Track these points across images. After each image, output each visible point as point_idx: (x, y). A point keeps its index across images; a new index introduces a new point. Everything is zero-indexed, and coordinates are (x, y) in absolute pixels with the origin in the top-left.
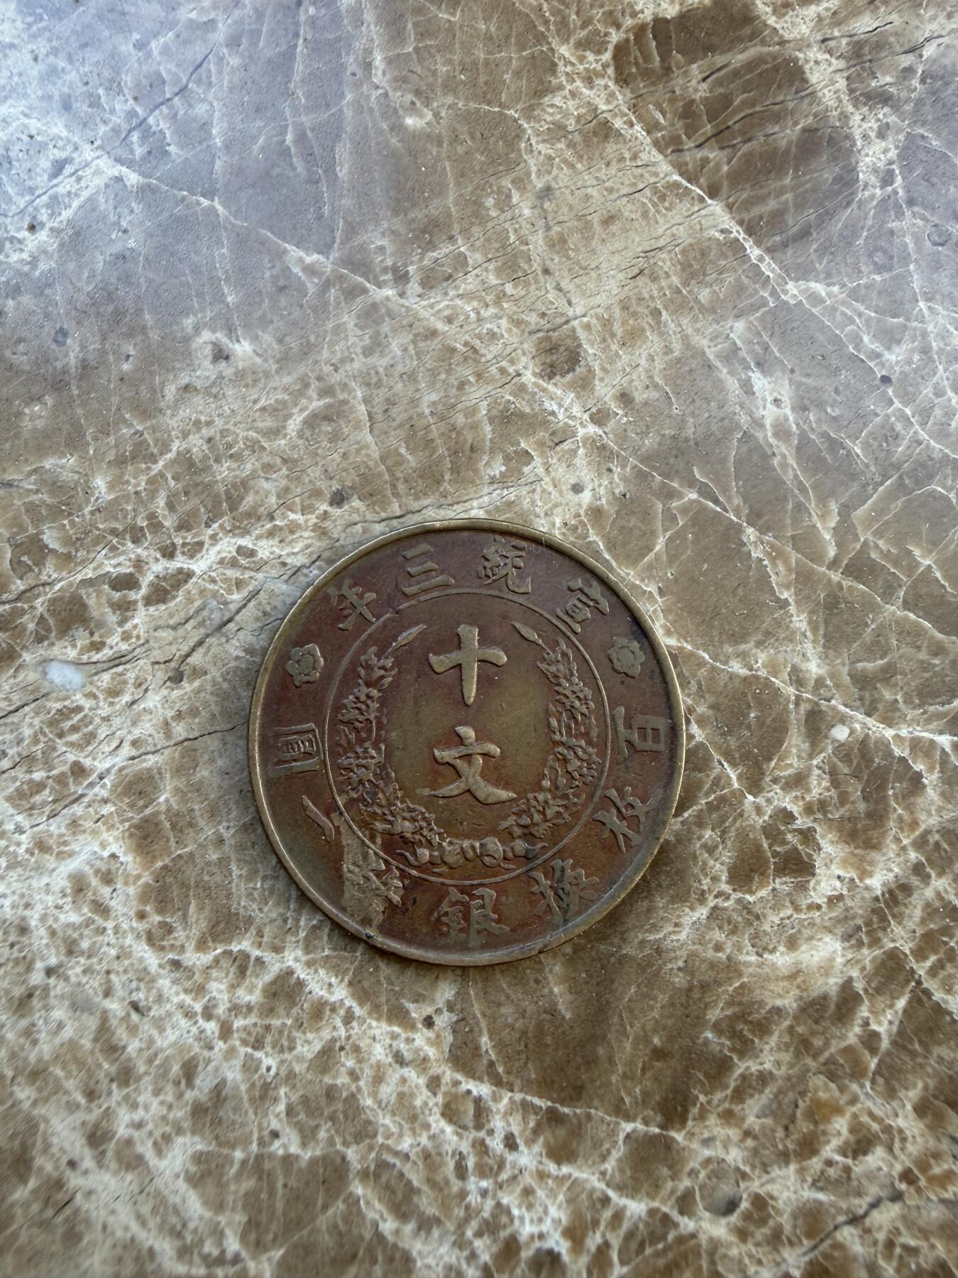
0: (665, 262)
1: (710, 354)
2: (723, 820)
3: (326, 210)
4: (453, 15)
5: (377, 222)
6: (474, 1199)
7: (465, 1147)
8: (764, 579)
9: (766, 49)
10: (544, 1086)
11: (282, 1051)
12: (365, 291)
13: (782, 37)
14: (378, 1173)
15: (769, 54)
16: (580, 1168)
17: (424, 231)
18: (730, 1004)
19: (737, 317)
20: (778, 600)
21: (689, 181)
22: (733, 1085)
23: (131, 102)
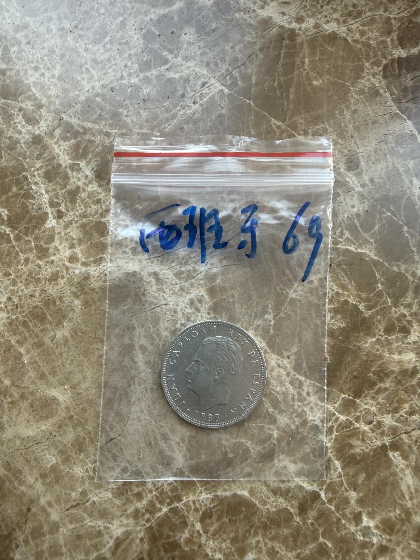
0: (390, 138)
1: (401, 170)
2: (384, 313)
3: (285, 108)
4: (333, 48)
5: (300, 113)
6: (296, 407)
7: (295, 393)
8: (408, 243)
12: (294, 136)
16: (328, 404)
18: (379, 367)
19: (411, 159)
20: (411, 250)
21: (402, 113)
22: (376, 389)
23: (228, 66)
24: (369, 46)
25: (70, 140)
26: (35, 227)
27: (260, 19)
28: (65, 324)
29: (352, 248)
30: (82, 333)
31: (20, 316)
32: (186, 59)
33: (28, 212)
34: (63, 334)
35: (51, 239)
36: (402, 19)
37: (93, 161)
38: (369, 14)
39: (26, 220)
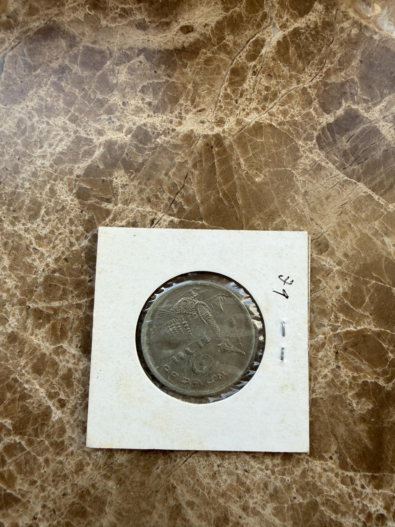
0: (348, 207)
1: (369, 234)
3: (238, 216)
4: (262, 139)
5: (254, 215)
6: (356, 504)
7: (350, 491)
9: (365, 126)
10: (369, 469)
11: (291, 475)
13: (370, 120)
14: (327, 503)
15: (367, 127)
16: (384, 490)
17: (270, 216)
19: (375, 220)
21: (350, 178)
23: (169, 194)
24: (295, 123)
25: (45, 325)
26: (43, 425)
27: (182, 136)
28: (107, 510)
29: (352, 329)
30: (127, 512)
31: (60, 519)
32: (126, 202)
33: (30, 413)
34: (109, 520)
35: (62, 431)
36: (317, 85)
37: (74, 338)
38: (283, 92)
39: (31, 421)
